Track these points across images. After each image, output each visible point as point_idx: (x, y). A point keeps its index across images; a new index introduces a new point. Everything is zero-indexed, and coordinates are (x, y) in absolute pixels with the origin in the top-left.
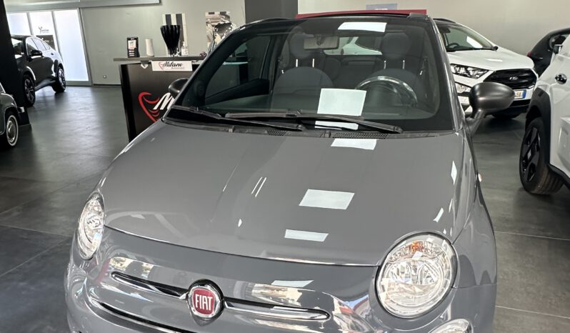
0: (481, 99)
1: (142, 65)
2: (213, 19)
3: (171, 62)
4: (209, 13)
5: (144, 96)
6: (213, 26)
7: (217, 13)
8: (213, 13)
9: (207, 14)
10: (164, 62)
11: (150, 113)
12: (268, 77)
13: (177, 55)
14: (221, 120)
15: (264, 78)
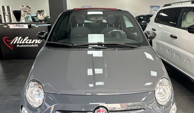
0: (149, 36)
1: (4, 26)
2: (23, 8)
3: (18, 25)
4: (22, 6)
5: (6, 38)
6: (23, 11)
7: (25, 6)
8: (24, 6)
9: (21, 6)
10: (15, 25)
11: (9, 45)
12: (67, 30)
13: (20, 22)
14: (72, 46)
15: (66, 30)
